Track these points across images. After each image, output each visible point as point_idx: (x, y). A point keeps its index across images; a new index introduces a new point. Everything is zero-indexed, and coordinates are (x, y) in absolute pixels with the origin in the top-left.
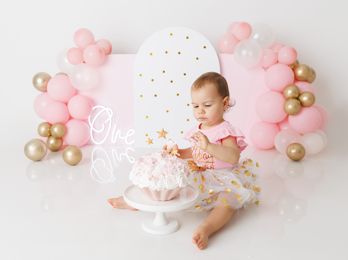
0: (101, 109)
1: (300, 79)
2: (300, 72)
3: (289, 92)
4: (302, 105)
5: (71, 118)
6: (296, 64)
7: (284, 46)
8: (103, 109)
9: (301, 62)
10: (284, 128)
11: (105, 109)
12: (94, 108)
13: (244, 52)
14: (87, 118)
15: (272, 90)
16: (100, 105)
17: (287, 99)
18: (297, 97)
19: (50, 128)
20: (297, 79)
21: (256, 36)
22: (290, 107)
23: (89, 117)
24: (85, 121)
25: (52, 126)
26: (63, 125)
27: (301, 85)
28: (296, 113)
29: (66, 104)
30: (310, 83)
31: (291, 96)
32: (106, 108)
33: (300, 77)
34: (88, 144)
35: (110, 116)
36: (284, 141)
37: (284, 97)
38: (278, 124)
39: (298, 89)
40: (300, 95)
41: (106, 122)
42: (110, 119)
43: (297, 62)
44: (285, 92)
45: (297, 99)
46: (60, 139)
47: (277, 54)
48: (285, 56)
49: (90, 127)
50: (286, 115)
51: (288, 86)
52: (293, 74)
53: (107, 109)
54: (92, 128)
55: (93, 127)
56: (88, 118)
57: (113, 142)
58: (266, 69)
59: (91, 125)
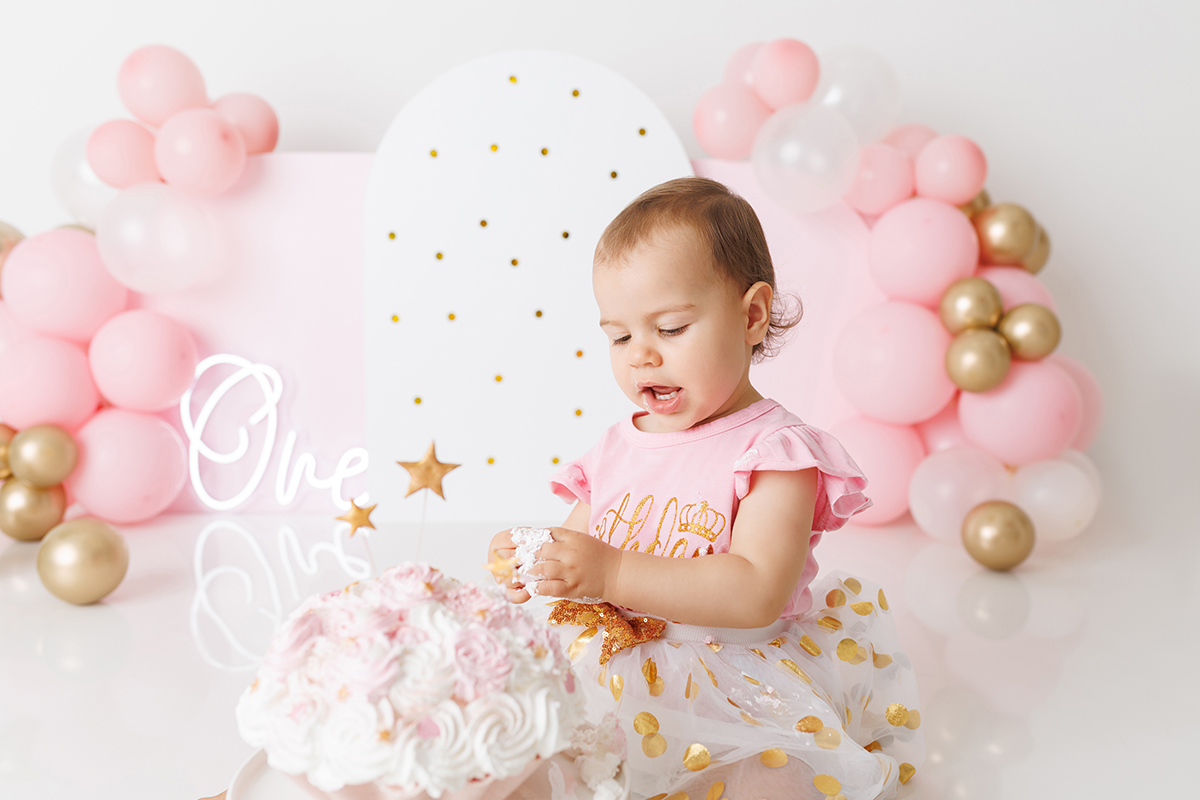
0: (233, 368)
1: (998, 258)
2: (997, 232)
3: (963, 306)
4: (1014, 354)
5: (102, 406)
6: (979, 204)
7: (931, 135)
8: (240, 368)
9: (996, 198)
10: (943, 442)
11: (247, 368)
12: (201, 367)
13: (790, 151)
14: (173, 403)
15: (895, 298)
16: (230, 353)
17: (955, 333)
18: (994, 324)
19: (8, 444)
20: (986, 259)
21: (833, 97)
22: (969, 360)
23: (185, 401)
24: (170, 416)
25: (18, 437)
26: (66, 435)
27: (1004, 281)
28: (993, 384)
29: (85, 346)
30: (1034, 270)
31: (968, 320)
32: (254, 362)
33: (999, 251)
34: (181, 508)
35: (272, 397)
36: (945, 491)
37: (945, 324)
38: (919, 429)
39: (994, 294)
40: (1003, 316)
41: (255, 419)
42: (269, 408)
43: (984, 198)
44: (947, 304)
45: (996, 329)
46: (55, 490)
47: (912, 164)
48: (943, 171)
49: (187, 442)
50: (950, 391)
51: (956, 283)
52: (974, 238)
53: (259, 371)
54: (197, 446)
55: (202, 439)
56: (178, 406)
57: (284, 498)
58: (870, 219)
59: (194, 432)
